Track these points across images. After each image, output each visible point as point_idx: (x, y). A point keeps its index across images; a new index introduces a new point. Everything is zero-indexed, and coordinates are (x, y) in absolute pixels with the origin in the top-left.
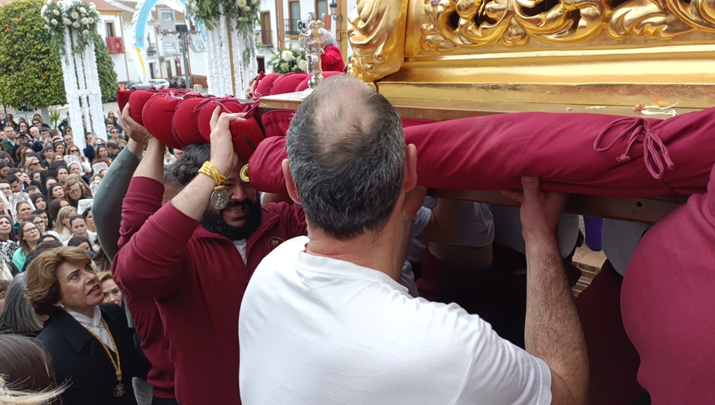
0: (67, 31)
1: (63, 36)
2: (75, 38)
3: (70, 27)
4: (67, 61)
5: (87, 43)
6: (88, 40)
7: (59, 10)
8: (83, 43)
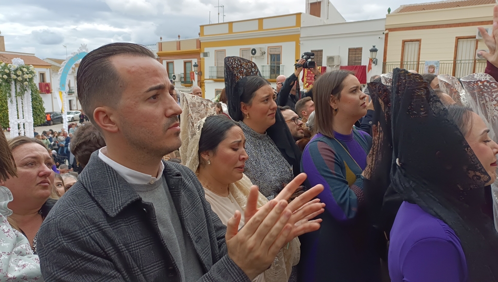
0: (13, 82)
1: (10, 86)
2: (18, 87)
3: (16, 80)
4: (11, 101)
5: (26, 90)
6: (27, 88)
7: (9, 69)
8: (24, 90)
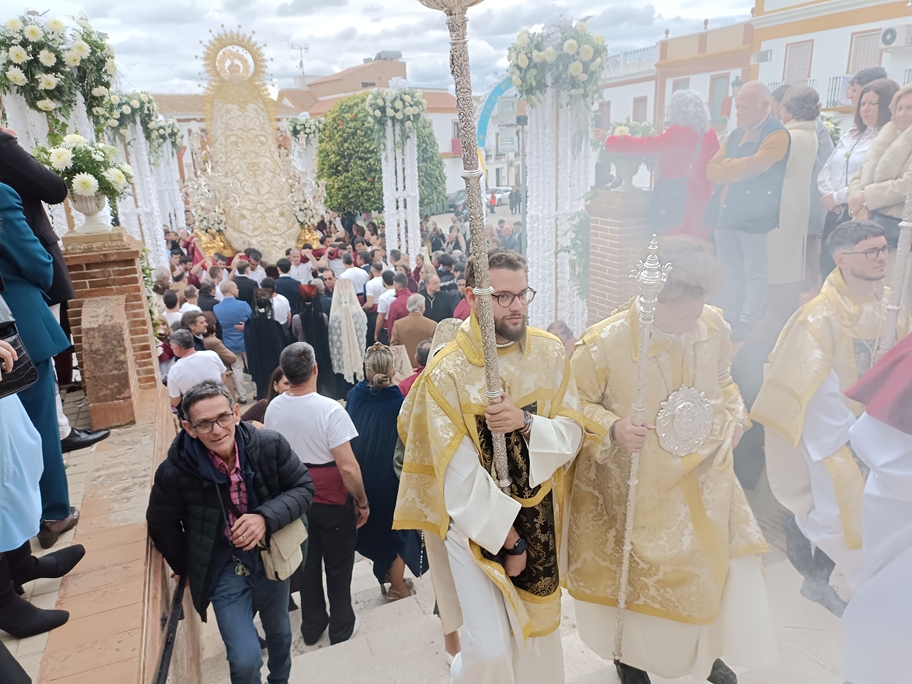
0: (389, 123)
1: (385, 130)
2: (397, 132)
3: (393, 119)
4: (386, 158)
5: (410, 137)
6: (410, 134)
7: (384, 100)
8: (405, 136)
